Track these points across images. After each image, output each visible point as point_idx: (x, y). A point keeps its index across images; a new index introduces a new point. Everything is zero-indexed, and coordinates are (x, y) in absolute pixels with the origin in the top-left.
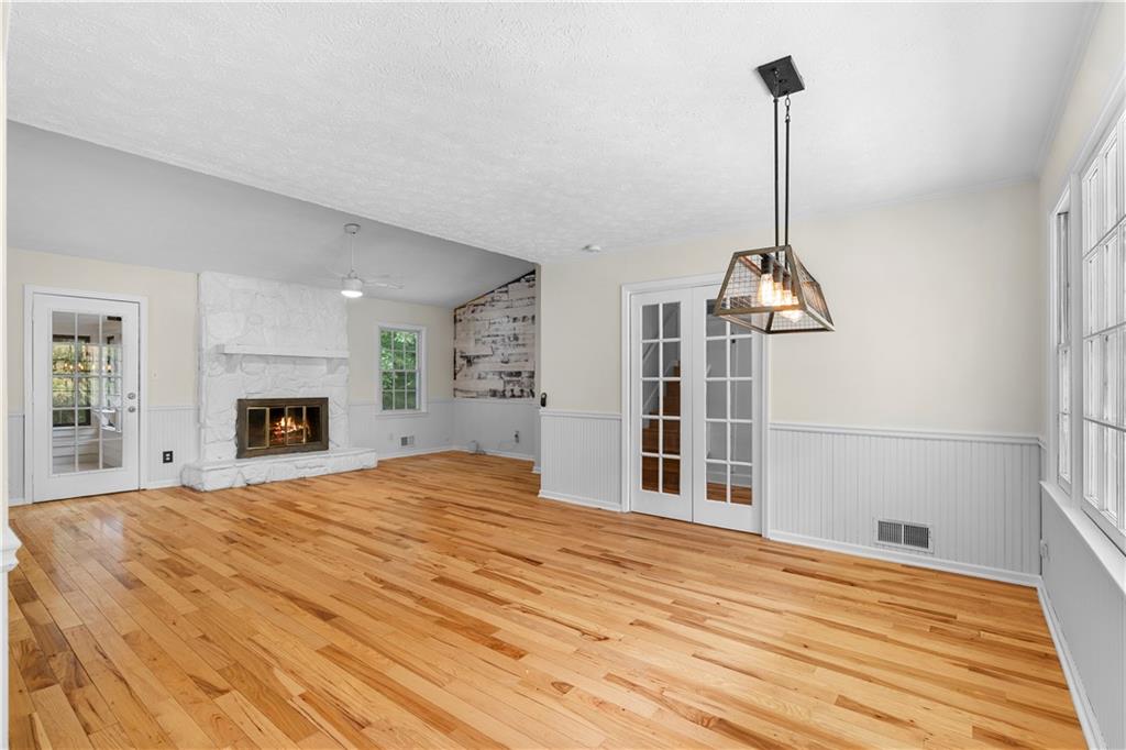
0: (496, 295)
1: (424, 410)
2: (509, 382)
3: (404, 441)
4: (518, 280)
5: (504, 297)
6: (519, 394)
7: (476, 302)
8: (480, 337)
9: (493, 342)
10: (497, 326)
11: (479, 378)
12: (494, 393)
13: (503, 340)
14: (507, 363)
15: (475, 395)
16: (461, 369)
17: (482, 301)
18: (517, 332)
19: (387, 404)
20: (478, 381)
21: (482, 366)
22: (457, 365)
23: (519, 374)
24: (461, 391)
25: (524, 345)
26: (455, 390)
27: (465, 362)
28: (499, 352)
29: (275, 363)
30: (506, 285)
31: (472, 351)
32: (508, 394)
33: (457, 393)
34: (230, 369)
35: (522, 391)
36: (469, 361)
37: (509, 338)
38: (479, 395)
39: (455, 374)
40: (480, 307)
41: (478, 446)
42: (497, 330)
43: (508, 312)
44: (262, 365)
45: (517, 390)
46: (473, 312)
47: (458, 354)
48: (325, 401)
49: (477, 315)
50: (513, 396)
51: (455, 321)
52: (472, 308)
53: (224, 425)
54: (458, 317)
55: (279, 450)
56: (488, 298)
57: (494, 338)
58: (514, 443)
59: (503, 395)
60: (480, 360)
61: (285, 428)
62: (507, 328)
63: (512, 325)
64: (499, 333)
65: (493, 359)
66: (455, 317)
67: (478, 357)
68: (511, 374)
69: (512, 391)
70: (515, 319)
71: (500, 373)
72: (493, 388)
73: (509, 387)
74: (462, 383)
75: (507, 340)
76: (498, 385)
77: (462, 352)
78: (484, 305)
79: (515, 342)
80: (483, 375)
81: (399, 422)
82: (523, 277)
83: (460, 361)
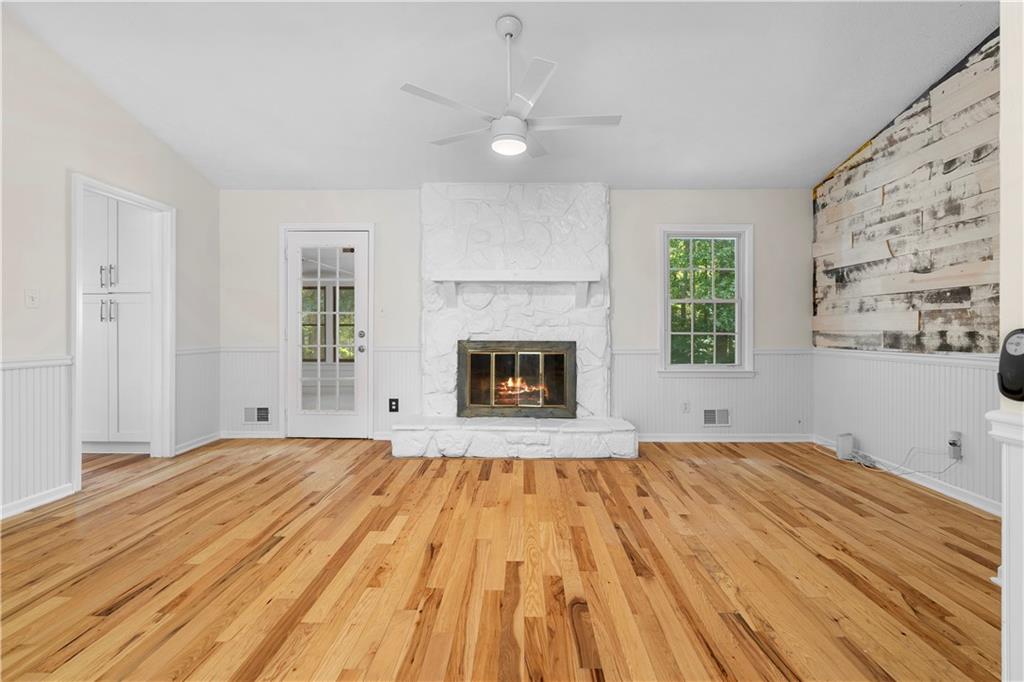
0: (896, 132)
1: (748, 366)
2: (932, 315)
3: (710, 416)
4: (961, 66)
5: (922, 122)
6: (965, 342)
7: (852, 162)
8: (859, 227)
9: (893, 231)
10: (901, 194)
11: (861, 310)
12: (894, 341)
13: (918, 221)
14: (926, 270)
15: (851, 343)
16: (825, 295)
17: (867, 153)
18: (954, 194)
19: (679, 355)
20: (858, 315)
21: (867, 285)
22: (819, 289)
23: (963, 293)
24: (827, 336)
25: (976, 221)
26: (815, 333)
27: (832, 281)
28: (908, 250)
29: (505, 292)
30: (925, 95)
31: (844, 258)
32: (932, 342)
33: (819, 339)
34: (450, 303)
35: (972, 335)
36: (841, 278)
37: (934, 214)
38: (860, 344)
39: (815, 306)
40: (862, 168)
41: (857, 445)
42: (901, 203)
43: (930, 154)
44: (489, 296)
45: (956, 333)
46: (848, 181)
47: (821, 268)
48: (572, 345)
49: (853, 187)
50: (945, 347)
51: (815, 210)
52: (845, 176)
53: (445, 374)
54: (820, 201)
55: (507, 411)
56: (880, 142)
57: (893, 223)
58: (949, 461)
59: (918, 344)
60: (862, 274)
61: (513, 389)
62: (928, 192)
63: (941, 180)
64: (906, 208)
65: (893, 267)
66: (815, 202)
67: (858, 268)
68: (938, 296)
69: (943, 334)
70: (950, 165)
71: (910, 296)
72: (893, 328)
73: (933, 327)
74: (827, 320)
75: (927, 219)
76: (907, 324)
77: (826, 265)
78: (871, 160)
79: (953, 219)
80: (869, 302)
81: (700, 383)
82: (977, 50)
83: (824, 281)
